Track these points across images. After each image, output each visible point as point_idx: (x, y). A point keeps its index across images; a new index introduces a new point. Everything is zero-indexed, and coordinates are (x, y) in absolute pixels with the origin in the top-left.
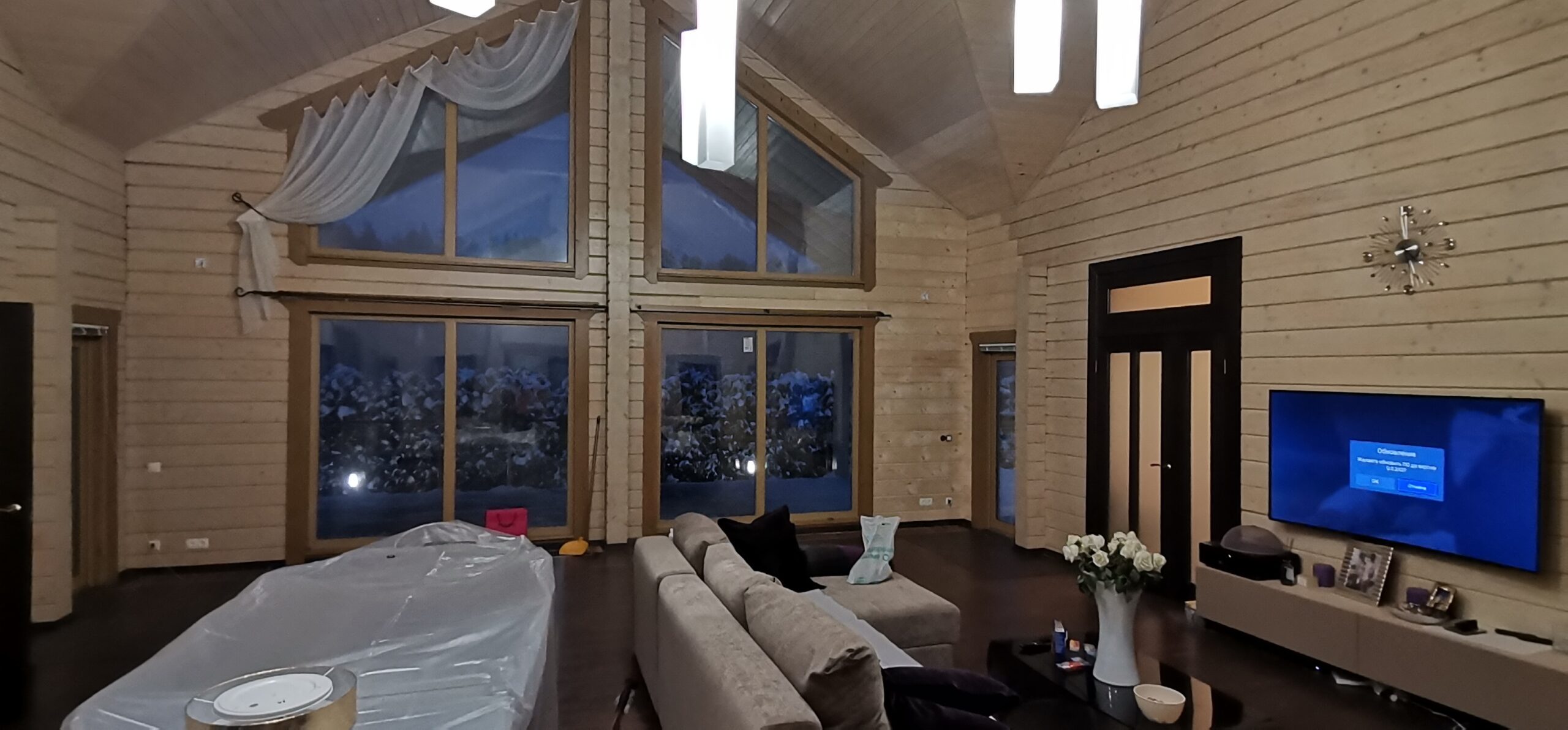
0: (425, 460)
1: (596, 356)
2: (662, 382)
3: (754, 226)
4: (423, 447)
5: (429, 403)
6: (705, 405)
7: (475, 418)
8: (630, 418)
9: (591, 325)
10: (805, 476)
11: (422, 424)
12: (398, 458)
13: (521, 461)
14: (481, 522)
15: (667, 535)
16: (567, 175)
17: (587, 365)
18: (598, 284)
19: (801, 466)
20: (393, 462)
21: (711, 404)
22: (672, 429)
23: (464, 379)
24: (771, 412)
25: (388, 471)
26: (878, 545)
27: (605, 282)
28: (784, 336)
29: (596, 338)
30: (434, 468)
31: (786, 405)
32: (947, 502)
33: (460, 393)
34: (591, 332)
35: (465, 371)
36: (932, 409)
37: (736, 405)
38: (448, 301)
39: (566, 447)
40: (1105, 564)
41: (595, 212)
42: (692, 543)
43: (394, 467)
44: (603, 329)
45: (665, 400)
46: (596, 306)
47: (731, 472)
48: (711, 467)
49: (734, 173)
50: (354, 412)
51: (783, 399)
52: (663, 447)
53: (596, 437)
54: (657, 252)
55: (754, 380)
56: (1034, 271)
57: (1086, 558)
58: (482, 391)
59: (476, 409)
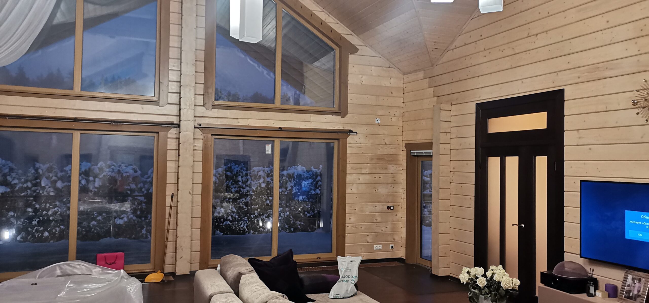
0: (56, 222)
1: (171, 155)
2: (213, 172)
3: (273, 77)
4: (55, 213)
5: (59, 184)
6: (240, 187)
7: (90, 194)
8: (193, 195)
9: (169, 136)
10: (302, 231)
11: (55, 198)
12: (37, 220)
13: (120, 222)
14: (94, 261)
15: (216, 268)
16: (155, 41)
17: (165, 161)
18: (174, 110)
19: (300, 225)
20: (34, 223)
21: (244, 186)
22: (219, 201)
23: (83, 170)
24: (282, 191)
25: (31, 228)
26: (348, 274)
27: (179, 109)
28: (291, 144)
29: (172, 144)
30: (62, 227)
31: (291, 186)
32: (391, 248)
33: (81, 178)
34: (168, 140)
35: (84, 163)
36: (382, 190)
37: (260, 186)
38: (75, 119)
39: (151, 213)
40: (484, 285)
41: (173, 65)
42: (231, 274)
43: (35, 225)
44: (177, 138)
45: (215, 183)
46: (172, 124)
47: (256, 229)
48: (244, 225)
49: (262, 43)
50: (8, 190)
51: (289, 182)
52: (213, 213)
53: (171, 207)
54: (212, 91)
55: (272, 171)
56: (443, 106)
57: (473, 281)
58: (95, 177)
59: (91, 188)
